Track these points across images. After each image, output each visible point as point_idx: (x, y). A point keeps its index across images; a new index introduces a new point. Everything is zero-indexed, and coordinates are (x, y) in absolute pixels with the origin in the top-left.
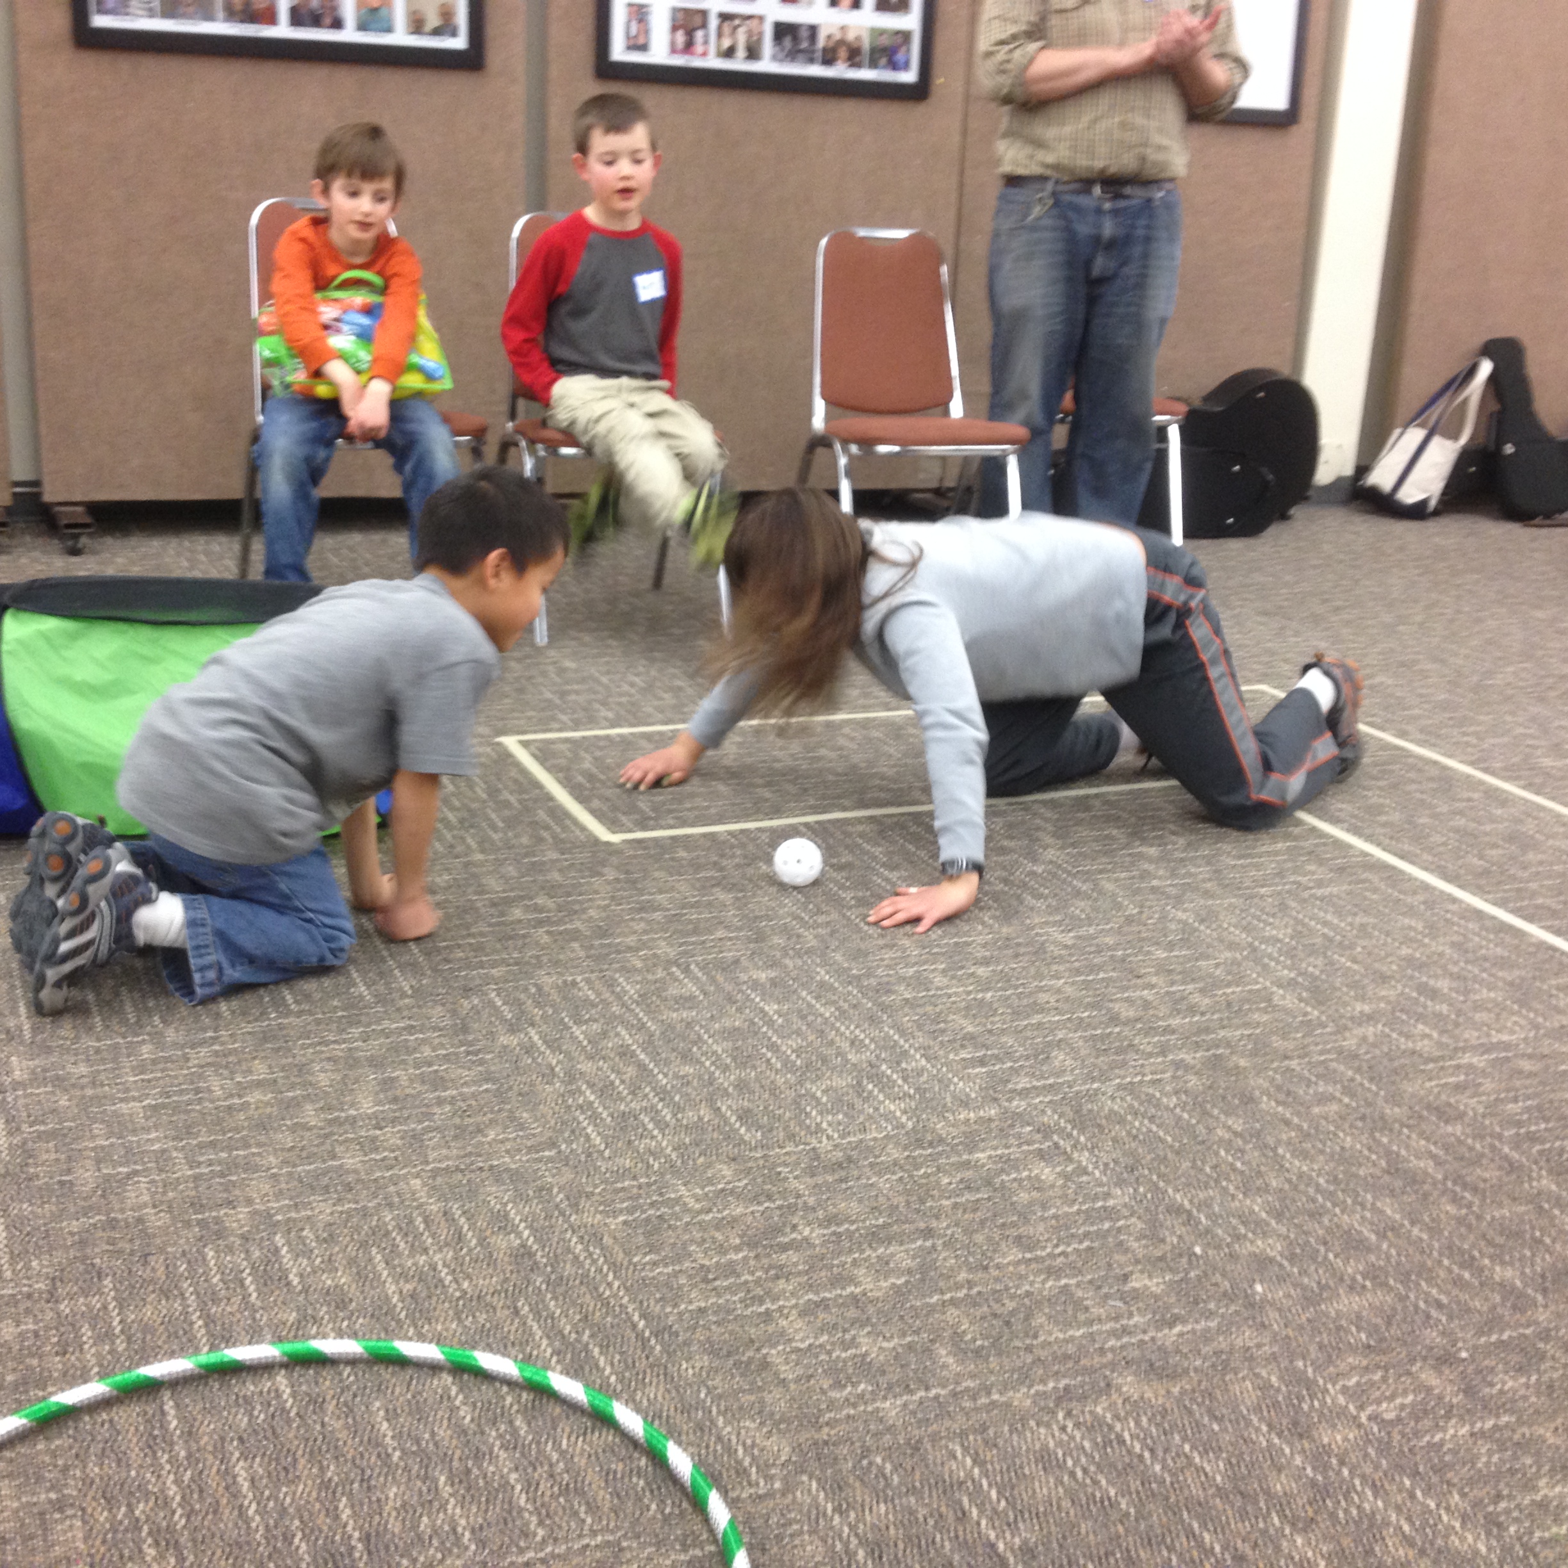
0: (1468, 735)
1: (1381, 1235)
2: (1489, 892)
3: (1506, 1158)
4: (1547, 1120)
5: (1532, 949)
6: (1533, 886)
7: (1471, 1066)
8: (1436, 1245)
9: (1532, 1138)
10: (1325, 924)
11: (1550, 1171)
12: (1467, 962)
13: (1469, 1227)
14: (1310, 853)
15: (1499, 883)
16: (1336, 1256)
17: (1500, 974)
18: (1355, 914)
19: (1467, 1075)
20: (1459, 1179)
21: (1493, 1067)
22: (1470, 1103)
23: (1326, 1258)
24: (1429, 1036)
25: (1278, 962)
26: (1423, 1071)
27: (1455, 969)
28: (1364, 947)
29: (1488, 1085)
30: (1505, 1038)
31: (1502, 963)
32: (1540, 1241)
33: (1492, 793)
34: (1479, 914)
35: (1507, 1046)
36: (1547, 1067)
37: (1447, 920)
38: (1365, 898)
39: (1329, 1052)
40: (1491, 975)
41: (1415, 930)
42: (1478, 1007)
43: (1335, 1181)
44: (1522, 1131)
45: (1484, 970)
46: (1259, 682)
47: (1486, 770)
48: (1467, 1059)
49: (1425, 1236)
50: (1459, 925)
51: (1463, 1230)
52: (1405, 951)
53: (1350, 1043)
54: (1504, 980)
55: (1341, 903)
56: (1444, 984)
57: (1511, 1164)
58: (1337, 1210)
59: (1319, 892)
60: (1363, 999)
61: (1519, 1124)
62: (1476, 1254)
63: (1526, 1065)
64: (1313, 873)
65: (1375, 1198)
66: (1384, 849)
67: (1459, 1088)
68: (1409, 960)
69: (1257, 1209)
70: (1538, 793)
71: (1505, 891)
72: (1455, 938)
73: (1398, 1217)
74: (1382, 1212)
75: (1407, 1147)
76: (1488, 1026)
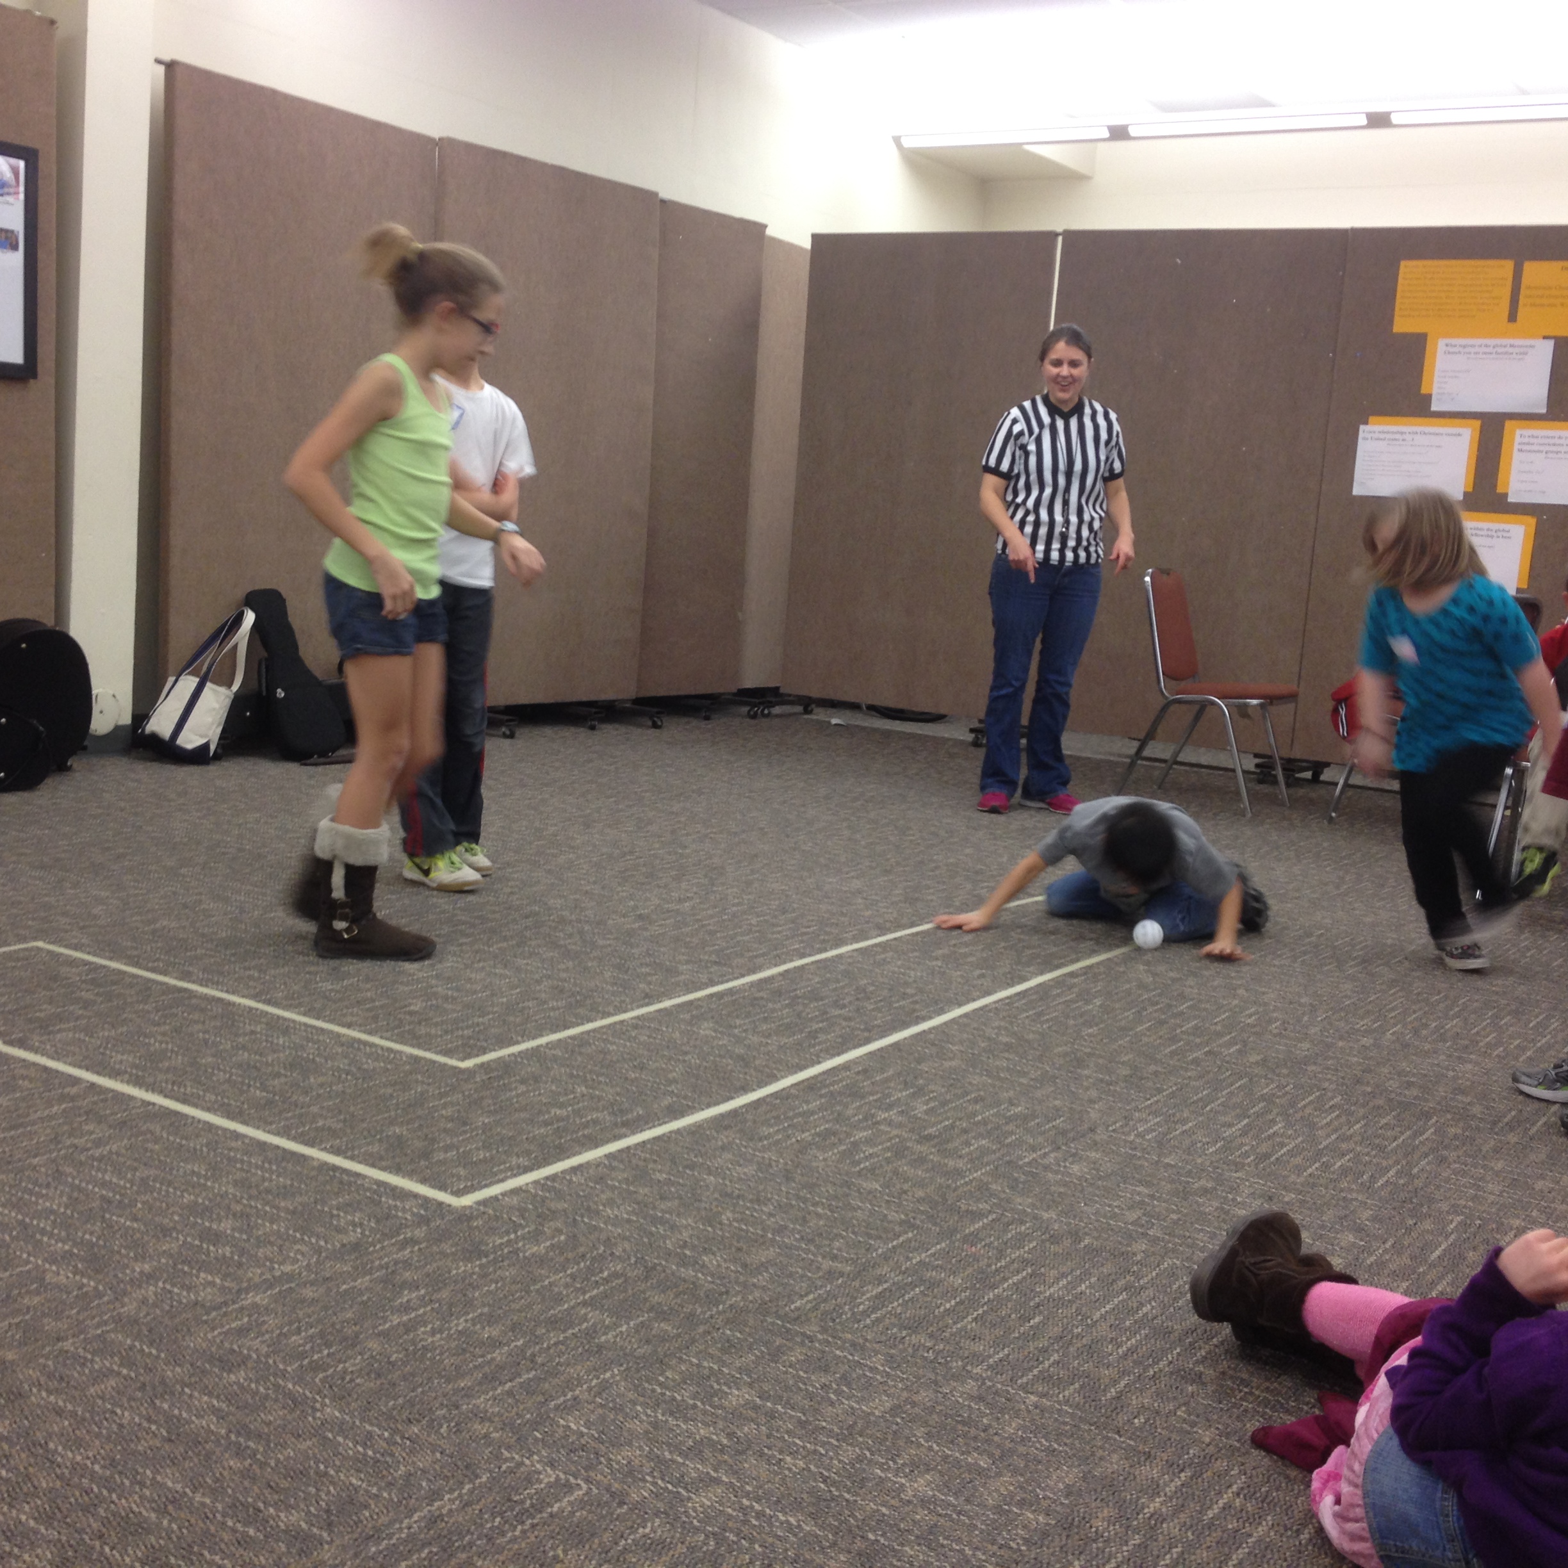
0: (249, 969)
1: (162, 1512)
2: (271, 1123)
3: (290, 1395)
4: (328, 1345)
5: (313, 1173)
6: (315, 1109)
7: (255, 1305)
8: (219, 1506)
9: (316, 1367)
10: (104, 1184)
11: (333, 1400)
12: (250, 1198)
13: (254, 1479)
14: (87, 1113)
15: (281, 1113)
16: (112, 1549)
17: (283, 1204)
18: (136, 1169)
19: (250, 1316)
20: (244, 1430)
21: (276, 1302)
22: (255, 1345)
23: (102, 1553)
24: (212, 1284)
25: (51, 1236)
26: (206, 1322)
27: (239, 1208)
28: (143, 1203)
29: (271, 1321)
30: (287, 1268)
31: (286, 1192)
32: (326, 1474)
33: (275, 1024)
34: (262, 1146)
35: (290, 1277)
36: (329, 1289)
37: (229, 1159)
38: (146, 1150)
39: (106, 1323)
40: (272, 1207)
41: (198, 1175)
42: (261, 1242)
43: (113, 1463)
44: (306, 1362)
45: (267, 1203)
46: (35, 939)
47: (268, 1002)
48: (250, 1298)
49: (208, 1501)
50: (242, 1161)
51: (246, 1483)
52: (188, 1198)
53: (129, 1308)
54: (287, 1210)
55: (121, 1159)
56: (226, 1226)
57: (294, 1401)
58: (114, 1496)
59: (97, 1153)
60: (142, 1257)
61: (302, 1355)
62: (261, 1505)
63: (309, 1293)
64: (92, 1133)
65: (156, 1472)
66: (166, 1096)
67: (242, 1332)
68: (192, 1208)
69: (23, 1518)
70: (318, 1019)
71: (287, 1119)
72: (239, 1175)
73: (179, 1487)
74: (162, 1485)
75: (189, 1409)
76: (272, 1261)
